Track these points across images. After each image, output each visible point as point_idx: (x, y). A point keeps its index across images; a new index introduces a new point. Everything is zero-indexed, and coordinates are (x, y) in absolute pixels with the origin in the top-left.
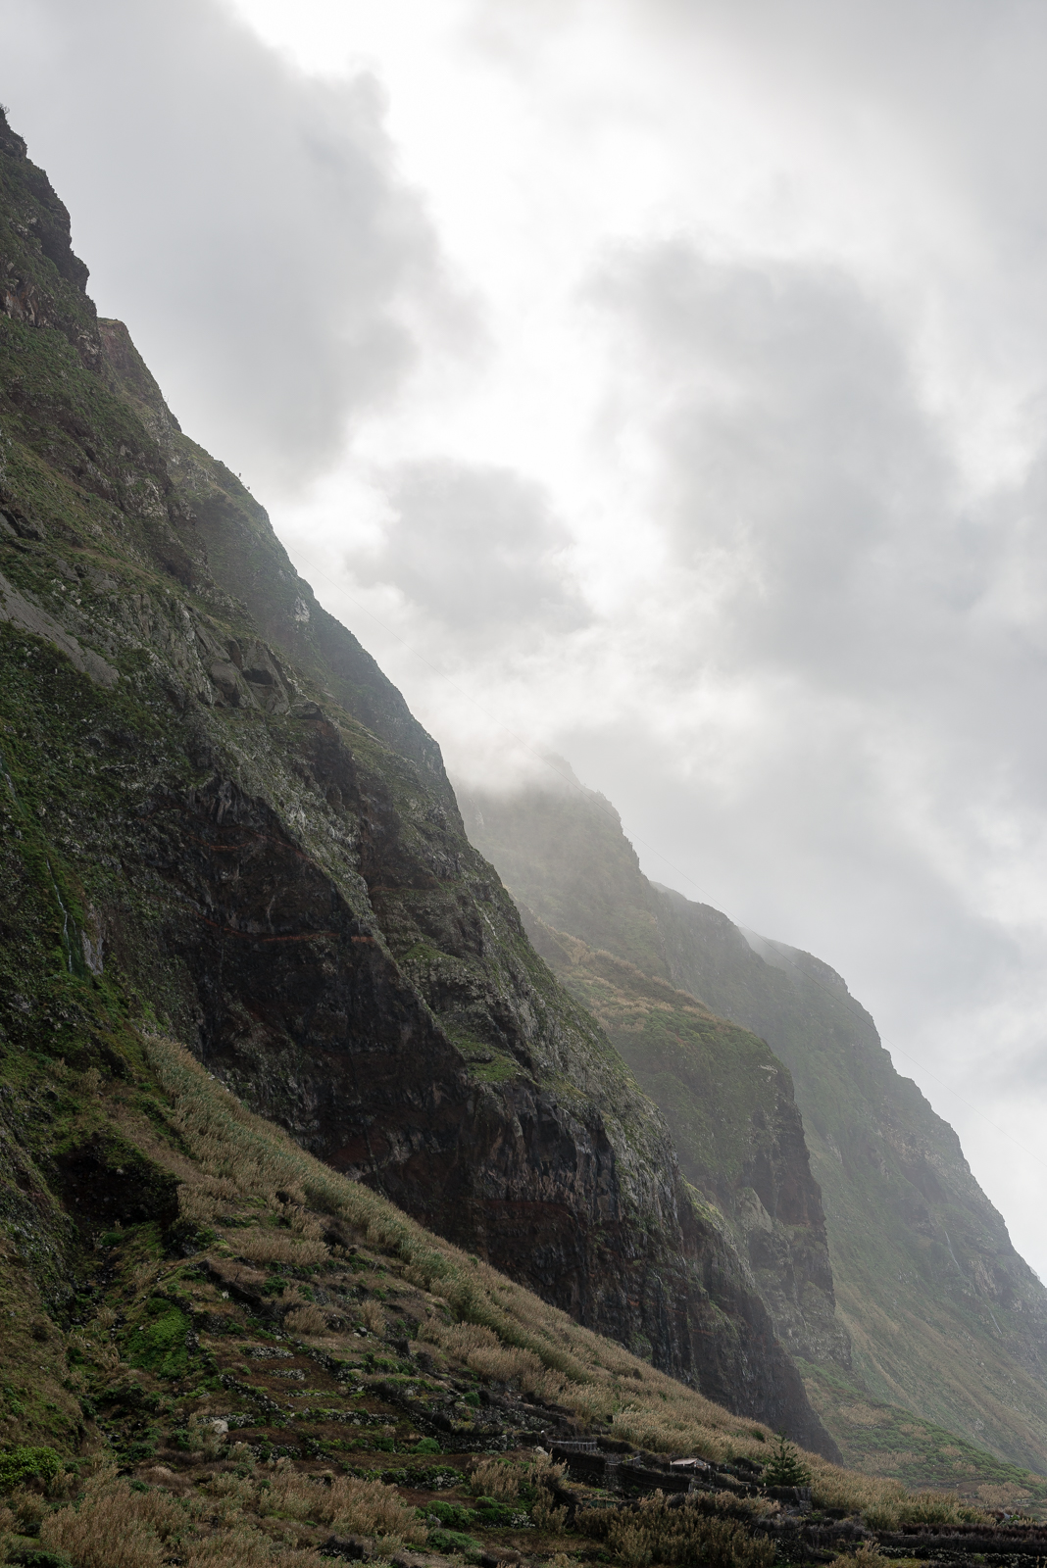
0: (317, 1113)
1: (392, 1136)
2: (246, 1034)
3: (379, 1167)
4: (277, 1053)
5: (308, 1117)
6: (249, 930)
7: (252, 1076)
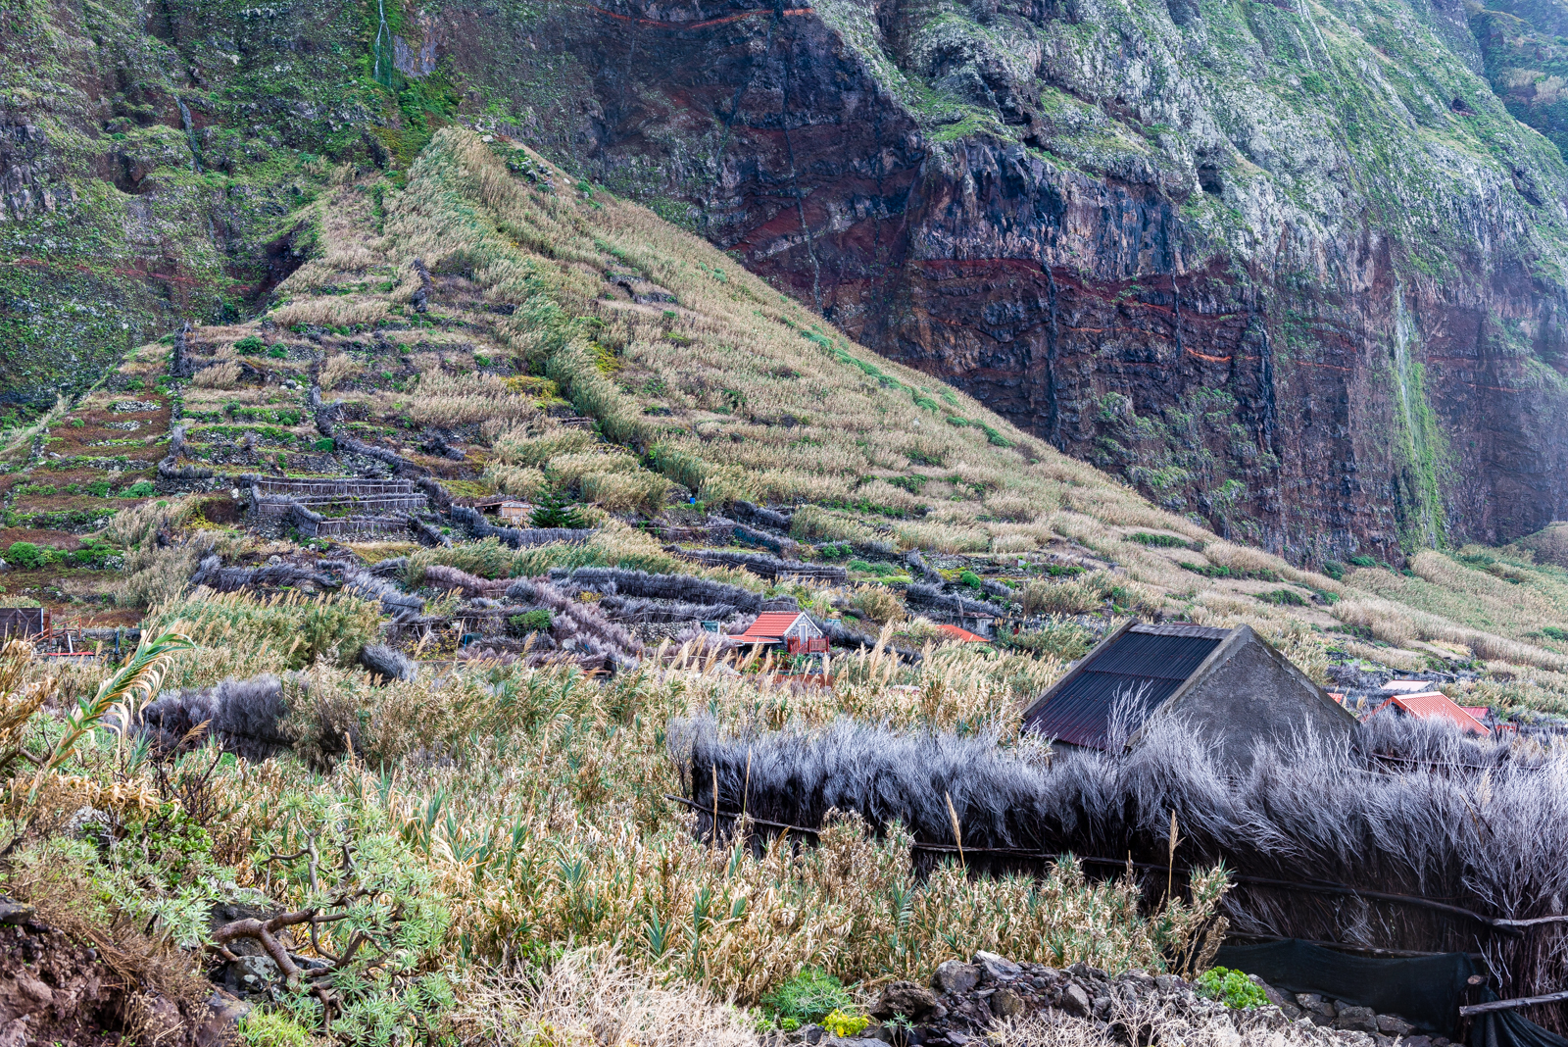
0: (739, 189)
1: (833, 207)
2: (662, 119)
3: (811, 238)
4: (700, 136)
5: (727, 194)
6: (672, 19)
7: (664, 160)
